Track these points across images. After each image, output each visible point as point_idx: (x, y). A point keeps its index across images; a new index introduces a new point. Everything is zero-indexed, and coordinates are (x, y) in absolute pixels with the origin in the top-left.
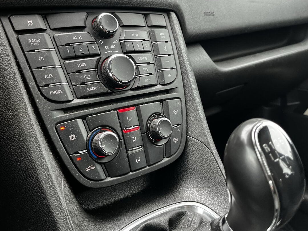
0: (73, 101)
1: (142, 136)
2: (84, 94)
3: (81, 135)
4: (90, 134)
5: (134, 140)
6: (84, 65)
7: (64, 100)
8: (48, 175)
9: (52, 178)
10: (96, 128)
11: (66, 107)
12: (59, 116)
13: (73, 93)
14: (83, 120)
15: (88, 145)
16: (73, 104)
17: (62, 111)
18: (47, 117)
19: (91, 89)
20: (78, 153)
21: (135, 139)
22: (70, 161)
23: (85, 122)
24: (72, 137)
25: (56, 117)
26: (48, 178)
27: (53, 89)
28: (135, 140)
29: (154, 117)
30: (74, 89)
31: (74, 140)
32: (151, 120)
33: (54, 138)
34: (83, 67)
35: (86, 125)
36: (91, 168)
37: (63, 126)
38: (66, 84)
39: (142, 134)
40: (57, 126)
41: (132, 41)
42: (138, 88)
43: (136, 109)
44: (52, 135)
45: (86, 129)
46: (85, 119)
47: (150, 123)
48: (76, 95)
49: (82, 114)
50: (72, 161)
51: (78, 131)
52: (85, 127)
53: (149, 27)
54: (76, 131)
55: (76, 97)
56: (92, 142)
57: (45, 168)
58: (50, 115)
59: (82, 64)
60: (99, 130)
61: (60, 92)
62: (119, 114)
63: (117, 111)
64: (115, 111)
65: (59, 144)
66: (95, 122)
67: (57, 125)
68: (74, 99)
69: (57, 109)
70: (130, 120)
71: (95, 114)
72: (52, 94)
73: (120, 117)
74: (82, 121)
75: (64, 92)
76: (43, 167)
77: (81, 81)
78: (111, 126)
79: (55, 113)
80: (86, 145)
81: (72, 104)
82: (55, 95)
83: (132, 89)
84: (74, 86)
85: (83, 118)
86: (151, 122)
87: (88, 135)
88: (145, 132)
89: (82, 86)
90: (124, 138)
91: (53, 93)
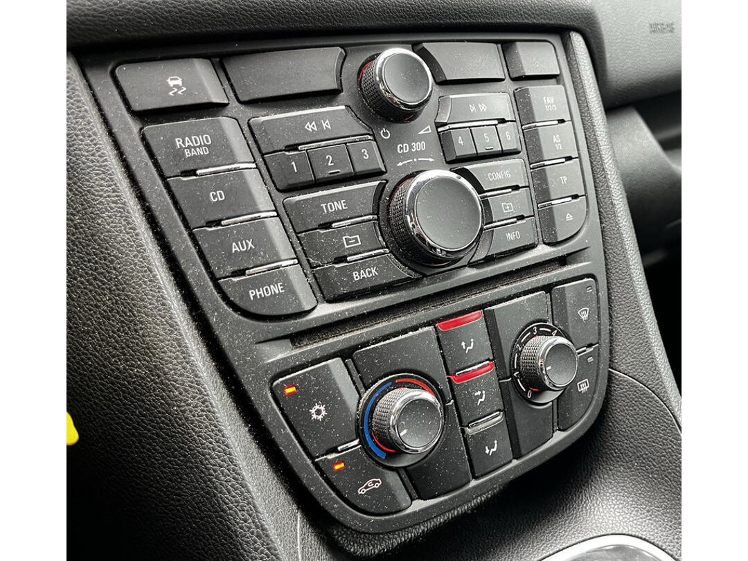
0: (315, 311)
1: (500, 384)
2: (344, 290)
3: (343, 402)
4: (365, 396)
5: (480, 400)
6: (340, 205)
7: (290, 311)
8: (257, 527)
9: (267, 536)
10: (381, 379)
11: (295, 331)
12: (280, 356)
13: (315, 287)
14: (344, 361)
15: (362, 425)
16: (315, 319)
17: (287, 342)
18: (246, 362)
19: (364, 274)
20: (335, 450)
21: (484, 396)
22: (317, 474)
23: (351, 366)
24: (318, 412)
25: (270, 361)
26: (259, 536)
27: (259, 282)
28: (483, 400)
29: (529, 333)
30: (317, 275)
31: (324, 418)
32: (522, 341)
33: (268, 420)
34: (337, 212)
35: (354, 373)
36: (372, 484)
37: (290, 383)
38: (294, 264)
39: (499, 380)
40: (275, 384)
41: (469, 127)
42: (489, 260)
43: (485, 317)
44: (262, 411)
45: (354, 383)
46: (350, 356)
47: (520, 350)
48: (322, 293)
49: (340, 347)
50: (322, 473)
51: (334, 392)
52: (352, 379)
53: (514, 79)
54: (327, 394)
55: (324, 298)
56: (372, 418)
57: (248, 511)
58: (252, 358)
59: (333, 201)
60: (391, 383)
61: (277, 289)
62: (440, 335)
63: (435, 327)
64: (430, 328)
65: (283, 434)
66: (378, 362)
67: (274, 381)
68: (319, 306)
69: (270, 336)
70: (468, 348)
71: (377, 341)
72: (255, 296)
73: (444, 343)
74: (343, 365)
75: (289, 289)
76: (242, 506)
77: (335, 254)
78: (419, 369)
79: (266, 348)
80: (357, 427)
81: (312, 320)
82: (263, 299)
83: (472, 265)
84: (316, 267)
85: (345, 354)
86: (523, 347)
87: (361, 398)
88: (508, 375)
89: (337, 269)
90: (454, 397)
91: (258, 293)
